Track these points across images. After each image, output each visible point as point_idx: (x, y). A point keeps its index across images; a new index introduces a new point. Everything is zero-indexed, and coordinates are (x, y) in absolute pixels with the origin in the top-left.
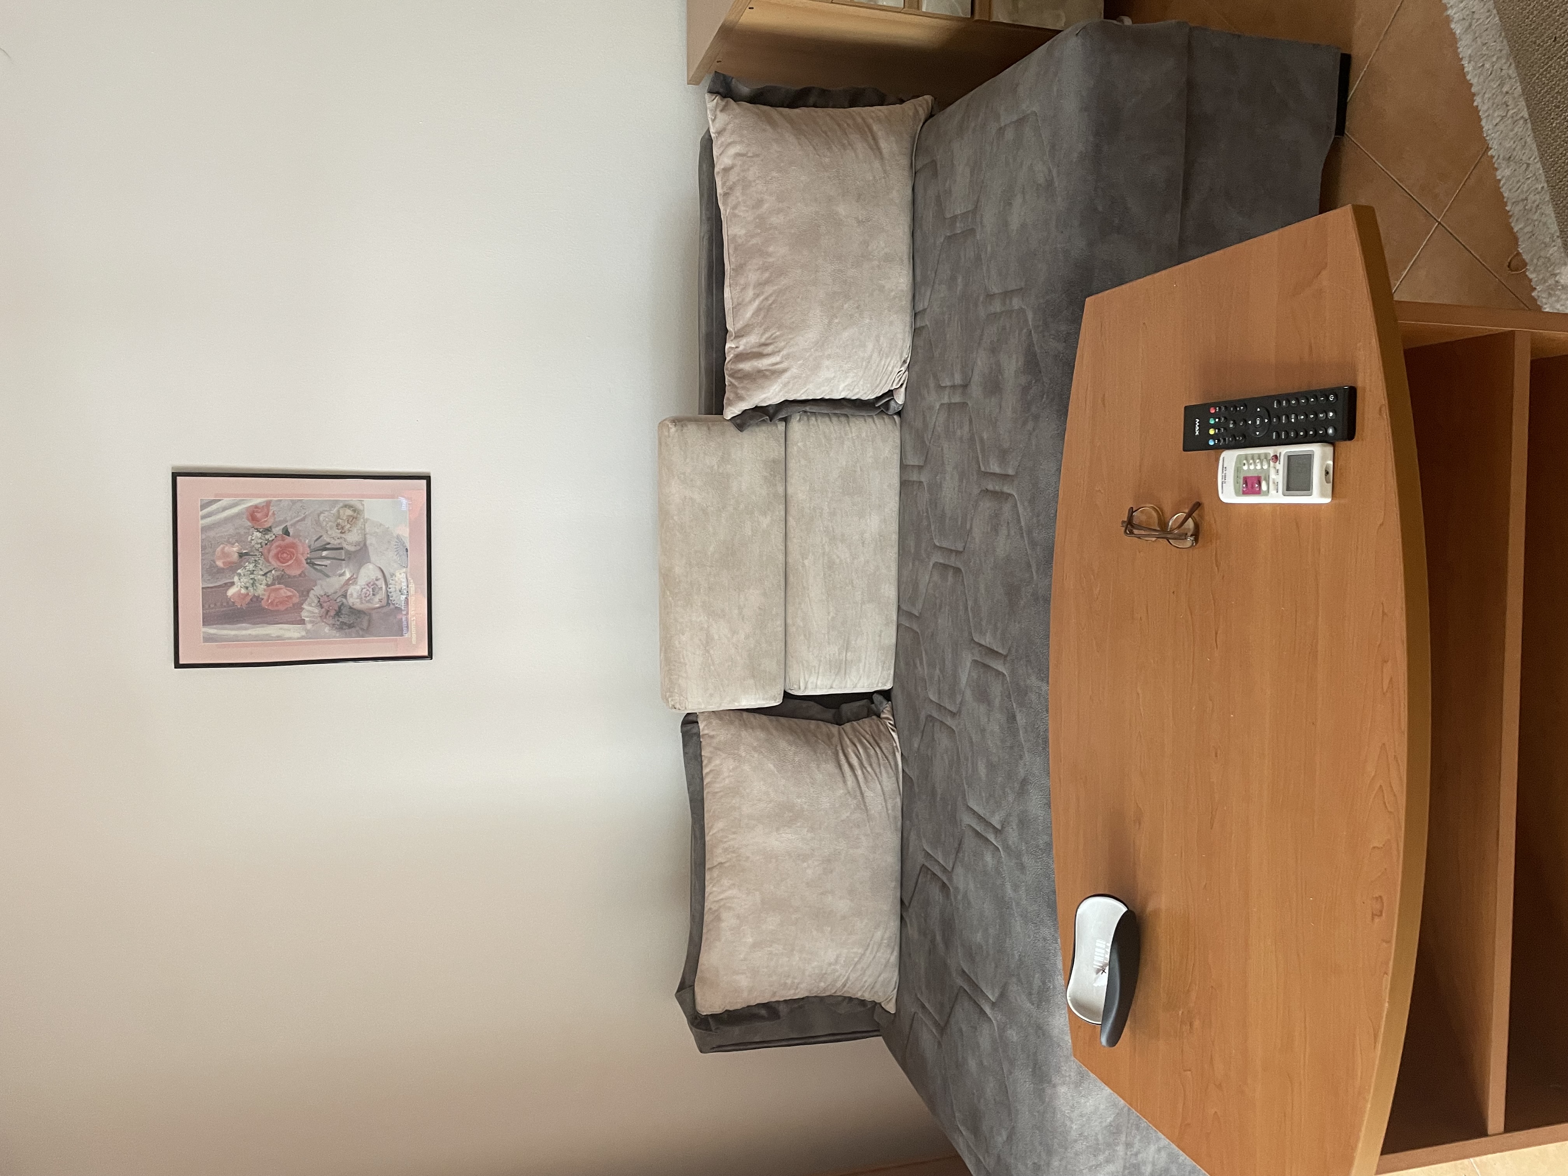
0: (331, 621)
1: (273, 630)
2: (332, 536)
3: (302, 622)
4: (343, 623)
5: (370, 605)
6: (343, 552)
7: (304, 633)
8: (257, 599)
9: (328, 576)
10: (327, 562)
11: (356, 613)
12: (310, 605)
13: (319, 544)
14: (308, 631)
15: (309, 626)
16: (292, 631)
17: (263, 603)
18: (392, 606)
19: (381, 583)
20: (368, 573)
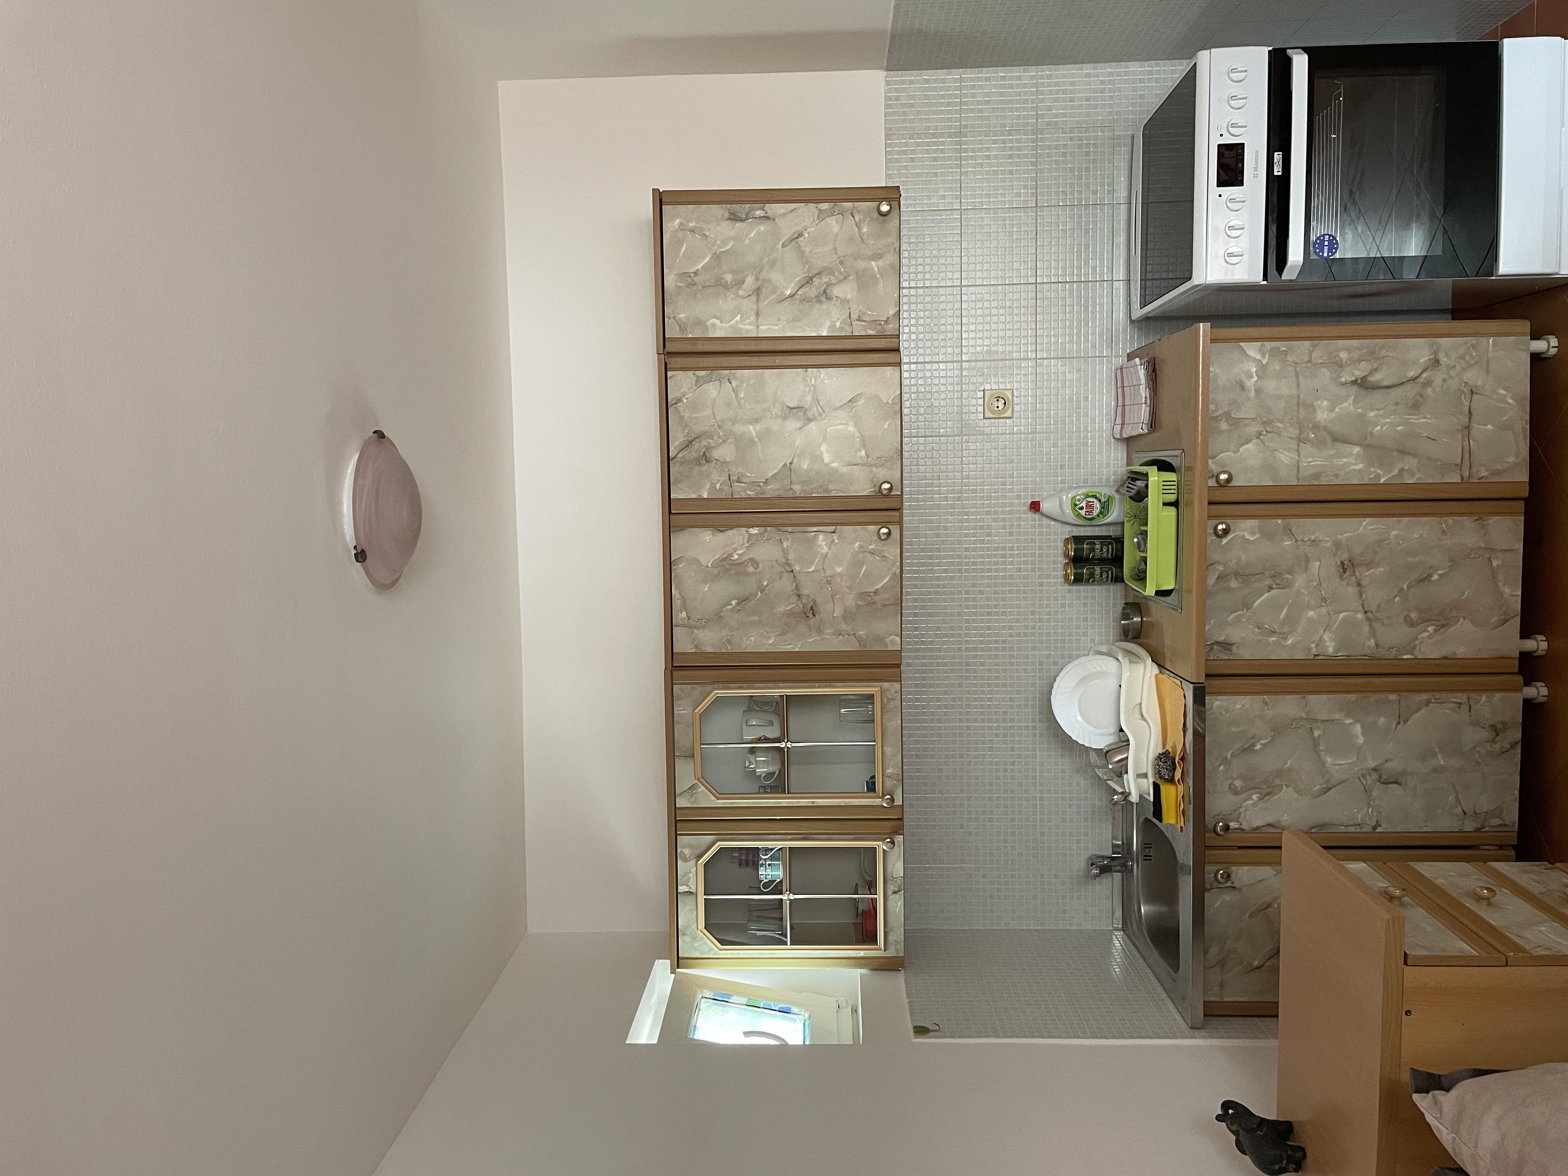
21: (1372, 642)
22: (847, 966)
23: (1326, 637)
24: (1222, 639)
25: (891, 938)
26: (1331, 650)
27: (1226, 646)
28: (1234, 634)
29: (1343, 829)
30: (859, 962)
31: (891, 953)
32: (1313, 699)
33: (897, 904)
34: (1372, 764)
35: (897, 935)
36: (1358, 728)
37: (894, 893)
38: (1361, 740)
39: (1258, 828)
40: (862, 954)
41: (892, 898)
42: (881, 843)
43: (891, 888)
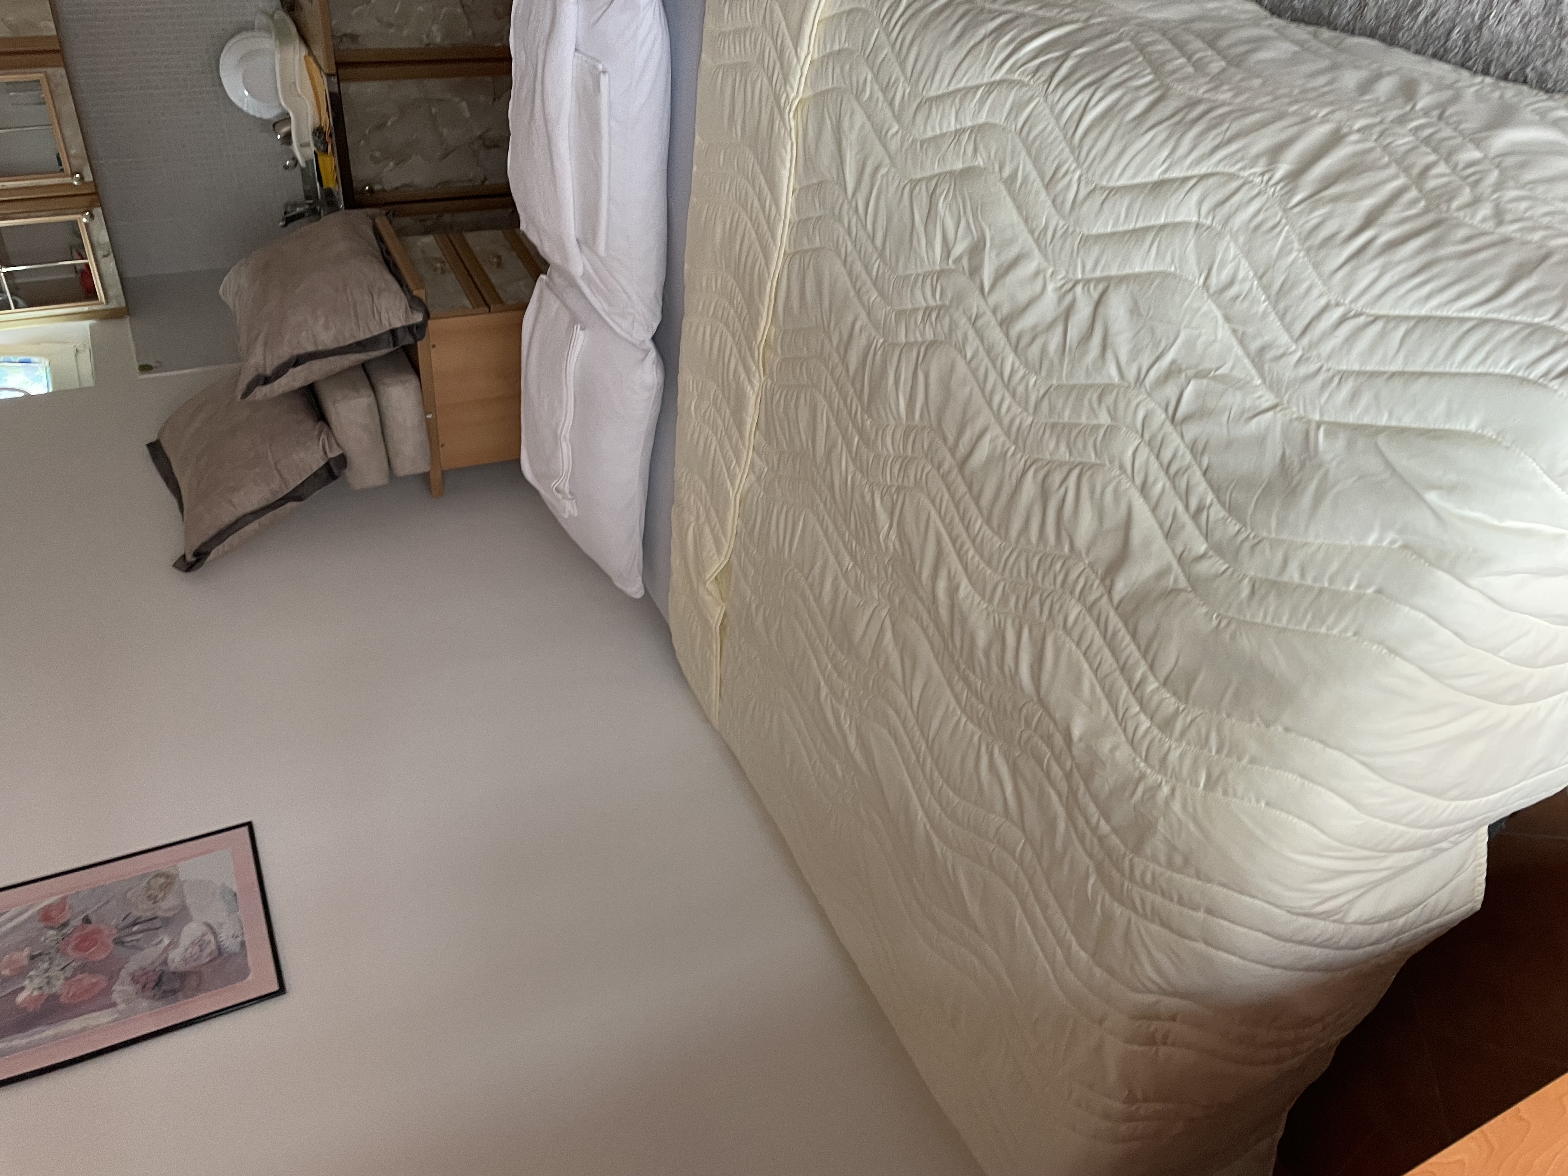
0: (149, 993)
1: (75, 1024)
2: (143, 910)
3: (114, 1005)
4: (165, 992)
5: (199, 963)
6: (158, 920)
7: (116, 1016)
8: (54, 997)
9: (141, 949)
10: (140, 936)
11: (182, 976)
12: (122, 984)
13: (129, 920)
14: (121, 1012)
15: (122, 1007)
16: (102, 1018)
17: (62, 999)
18: (225, 955)
19: (210, 937)
20: (191, 931)
21: (470, 33)
22: (74, 320)
23: (435, 28)
24: (349, 31)
25: (111, 293)
26: (438, 40)
27: (354, 38)
28: (358, 27)
29: (460, 184)
30: (84, 316)
31: (113, 305)
32: (428, 82)
33: (110, 265)
34: (478, 133)
35: (116, 289)
36: (464, 105)
37: (105, 256)
38: (467, 114)
39: (397, 188)
40: (86, 309)
41: (103, 262)
42: (79, 216)
43: (100, 253)
